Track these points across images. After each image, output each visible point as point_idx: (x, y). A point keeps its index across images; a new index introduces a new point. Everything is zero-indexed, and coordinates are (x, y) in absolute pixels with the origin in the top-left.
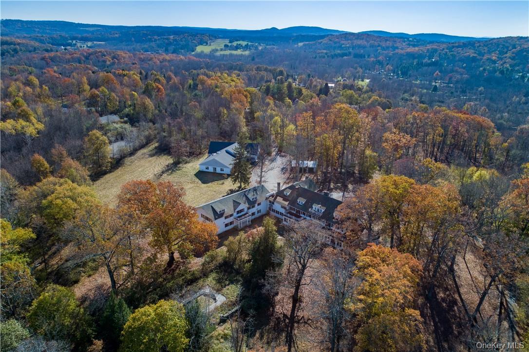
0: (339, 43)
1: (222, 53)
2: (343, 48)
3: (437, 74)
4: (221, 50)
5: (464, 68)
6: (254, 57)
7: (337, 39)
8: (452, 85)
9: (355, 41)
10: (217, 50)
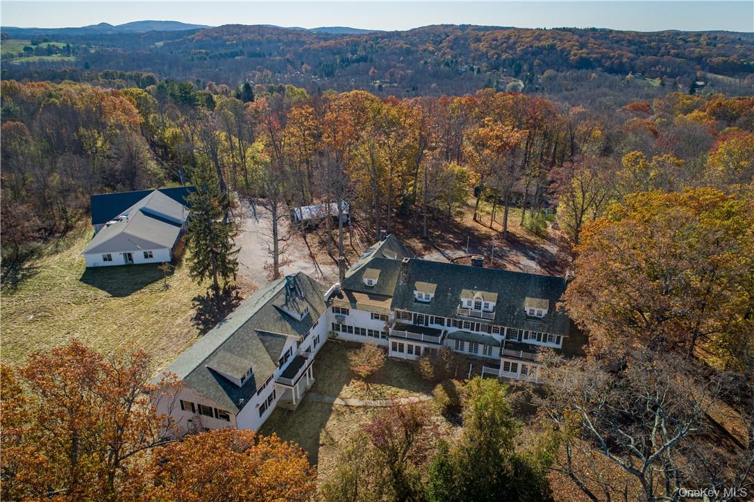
0: (221, 38)
1: (24, 60)
2: (229, 45)
3: (374, 72)
4: (21, 55)
5: (402, 62)
6: (86, 63)
7: (217, 33)
8: (396, 85)
9: (244, 35)
10: (12, 56)
